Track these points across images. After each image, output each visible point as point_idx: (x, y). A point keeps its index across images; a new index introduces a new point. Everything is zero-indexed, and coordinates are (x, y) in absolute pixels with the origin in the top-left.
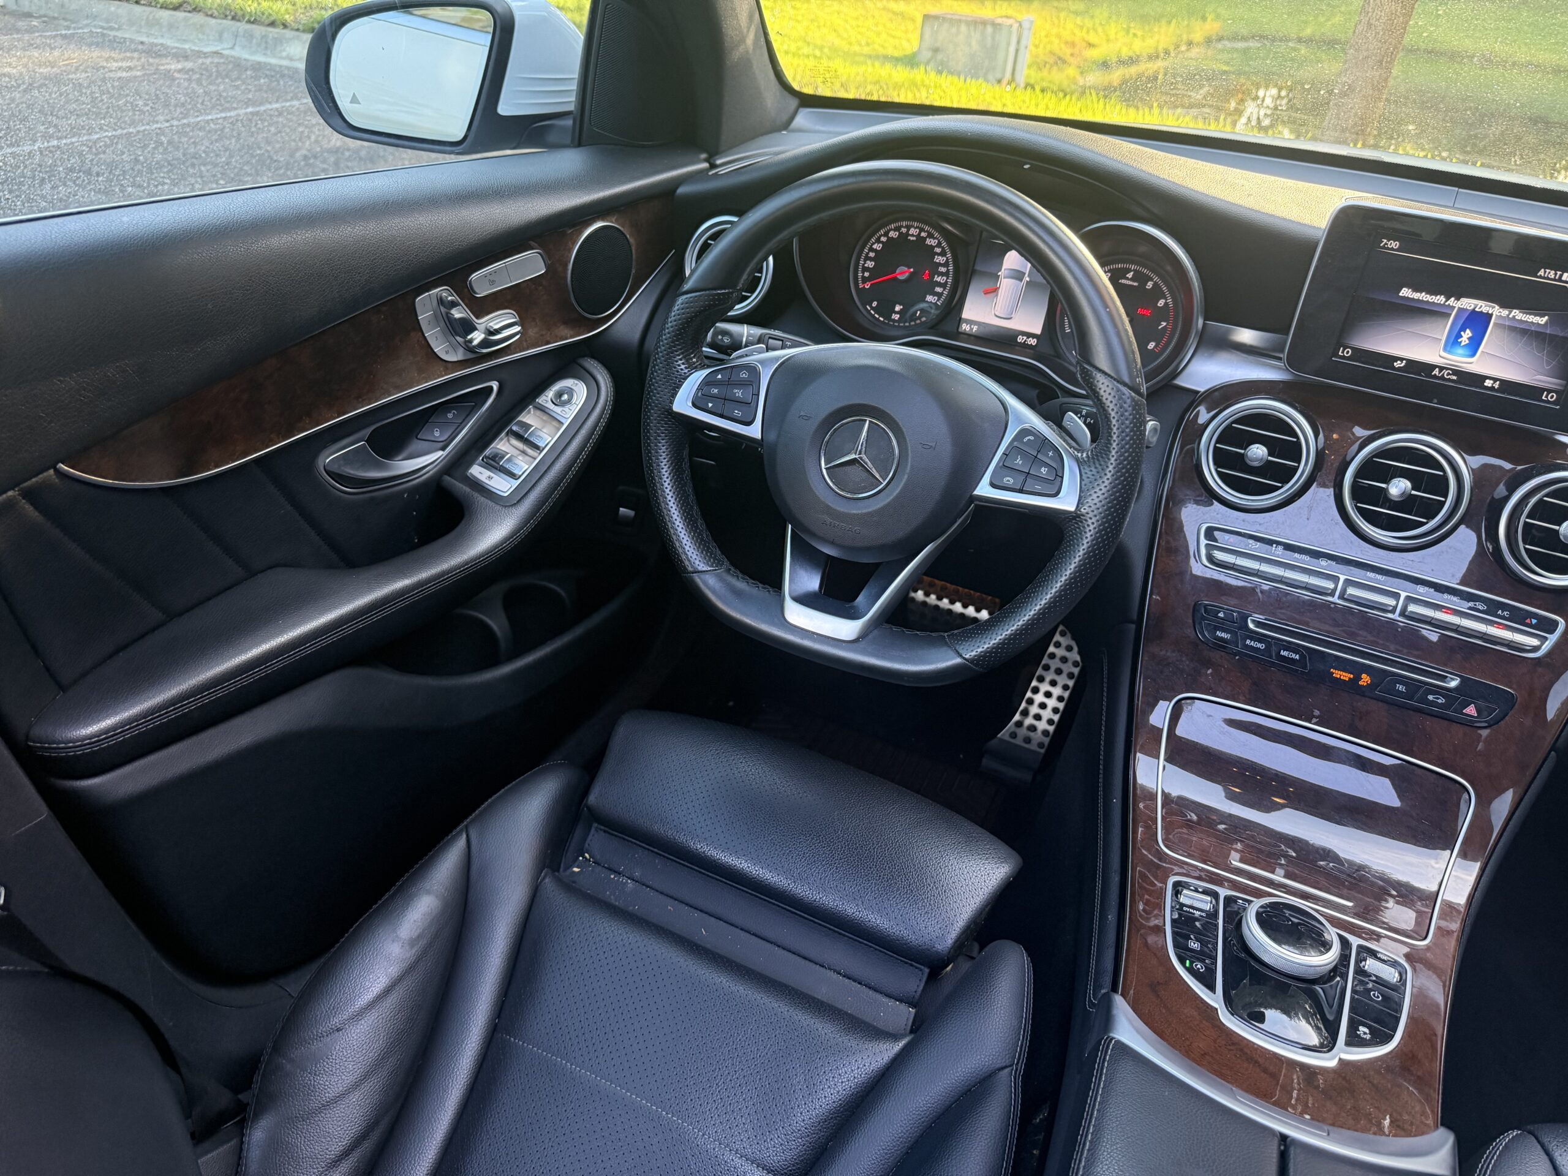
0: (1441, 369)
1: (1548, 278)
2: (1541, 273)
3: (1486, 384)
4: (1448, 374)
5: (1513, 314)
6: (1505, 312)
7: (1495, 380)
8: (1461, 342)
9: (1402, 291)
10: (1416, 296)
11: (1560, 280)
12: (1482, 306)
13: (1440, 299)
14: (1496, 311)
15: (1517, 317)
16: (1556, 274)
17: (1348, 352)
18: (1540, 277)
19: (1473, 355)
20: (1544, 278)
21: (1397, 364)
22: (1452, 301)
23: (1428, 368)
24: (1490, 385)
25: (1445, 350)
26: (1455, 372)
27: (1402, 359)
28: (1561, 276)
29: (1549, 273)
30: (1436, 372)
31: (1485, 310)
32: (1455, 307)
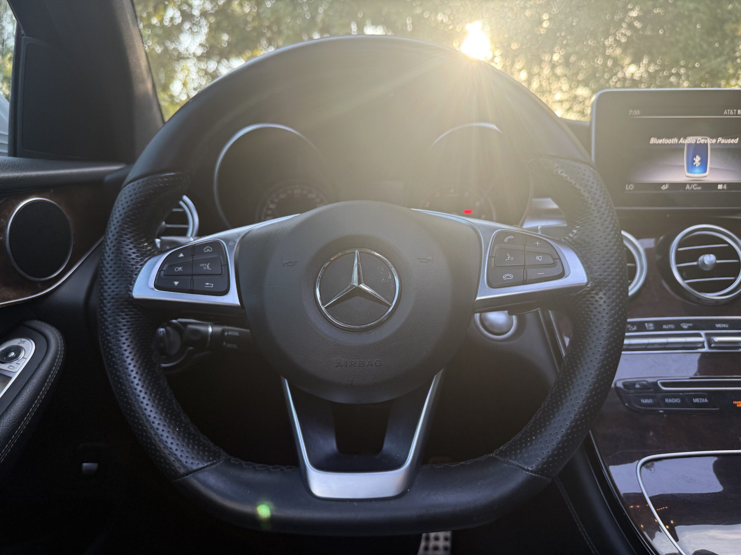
0: (690, 184)
1: (730, 115)
2: (725, 112)
3: (719, 188)
4: (695, 187)
5: (718, 141)
6: (714, 141)
7: (723, 184)
8: (696, 165)
9: (651, 141)
10: (660, 141)
11: (737, 114)
12: (701, 140)
13: (675, 141)
14: (710, 141)
15: (721, 142)
16: (734, 112)
17: (631, 187)
18: (726, 115)
19: (705, 171)
20: (728, 115)
21: (664, 188)
22: (682, 141)
23: (683, 185)
24: (721, 188)
25: (689, 171)
26: (699, 185)
27: (665, 184)
28: (737, 112)
29: (730, 112)
30: (688, 187)
31: (702, 141)
32: (685, 144)
